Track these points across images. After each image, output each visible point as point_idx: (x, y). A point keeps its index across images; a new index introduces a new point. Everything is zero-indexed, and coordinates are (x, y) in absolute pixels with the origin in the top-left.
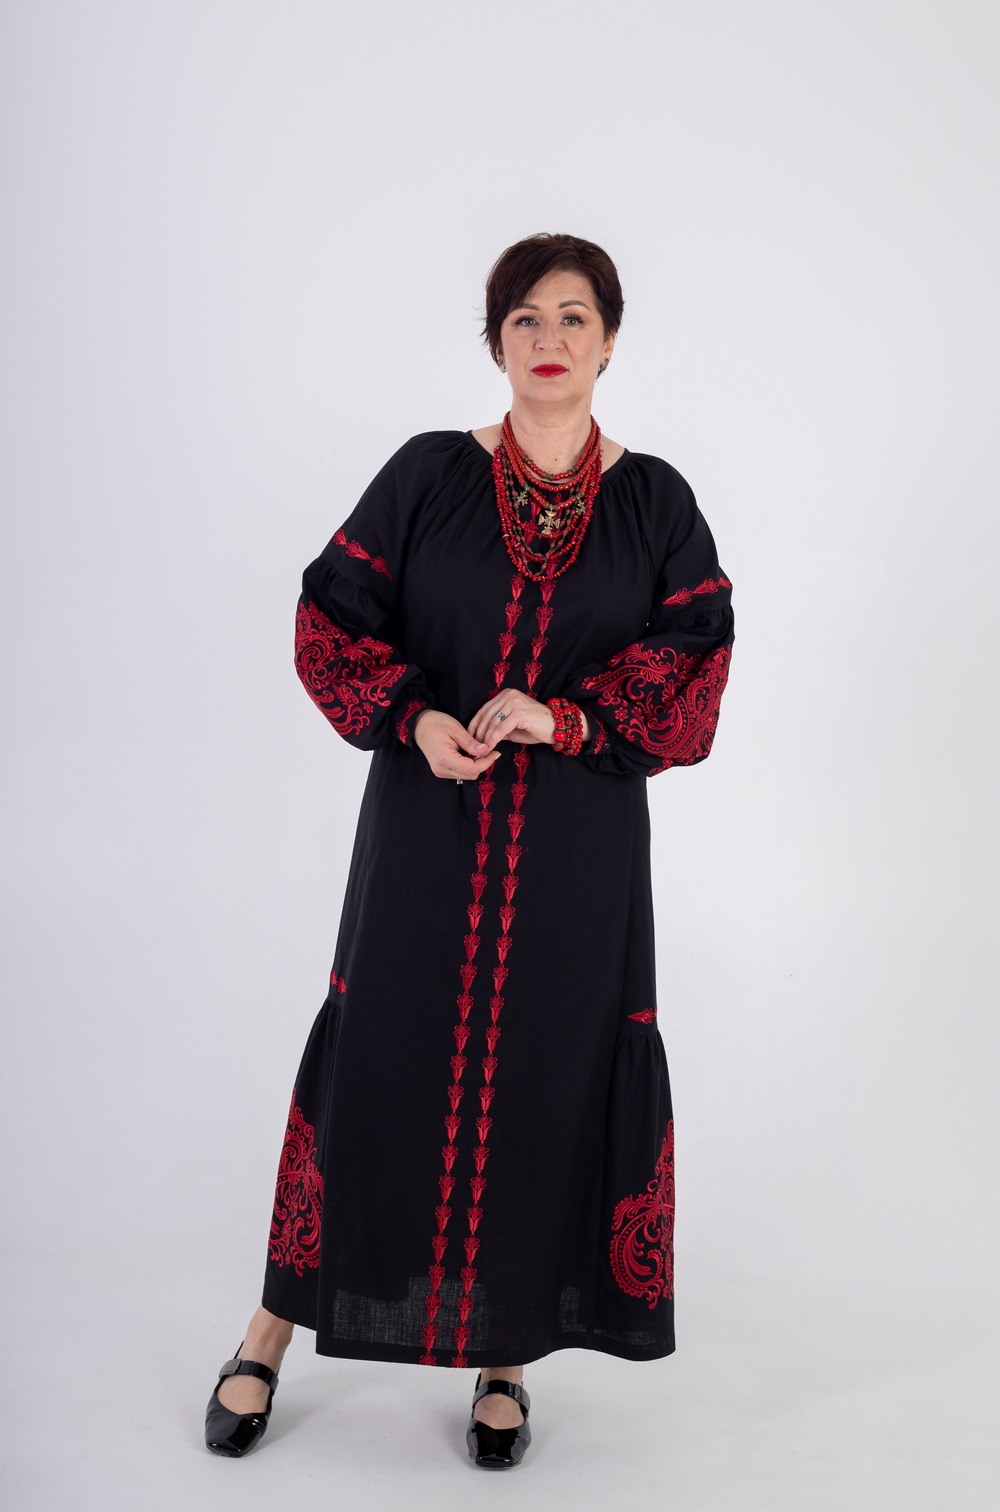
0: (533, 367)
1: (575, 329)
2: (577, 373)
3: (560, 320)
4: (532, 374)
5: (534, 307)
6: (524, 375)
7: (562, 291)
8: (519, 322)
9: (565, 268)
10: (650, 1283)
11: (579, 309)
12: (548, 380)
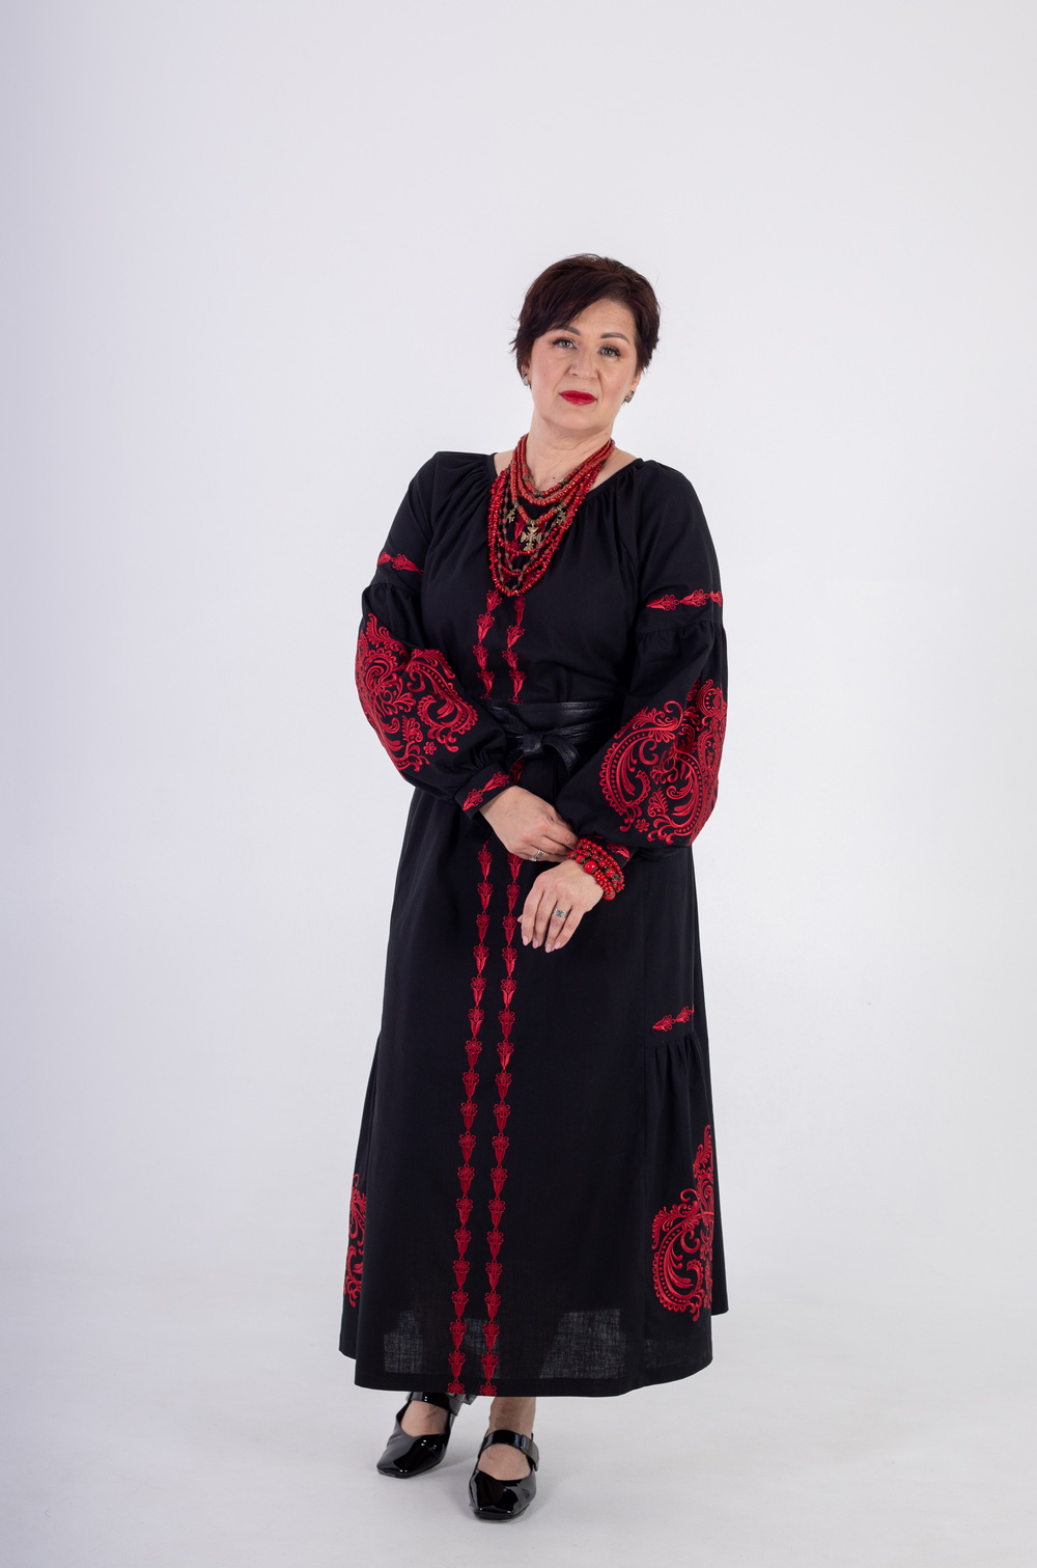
0: (561, 391)
1: (611, 360)
2: (603, 405)
3: (597, 350)
4: (561, 397)
5: (576, 332)
6: (550, 396)
7: (606, 320)
8: (556, 342)
9: (614, 297)
10: (691, 1295)
11: (619, 342)
12: (575, 407)
